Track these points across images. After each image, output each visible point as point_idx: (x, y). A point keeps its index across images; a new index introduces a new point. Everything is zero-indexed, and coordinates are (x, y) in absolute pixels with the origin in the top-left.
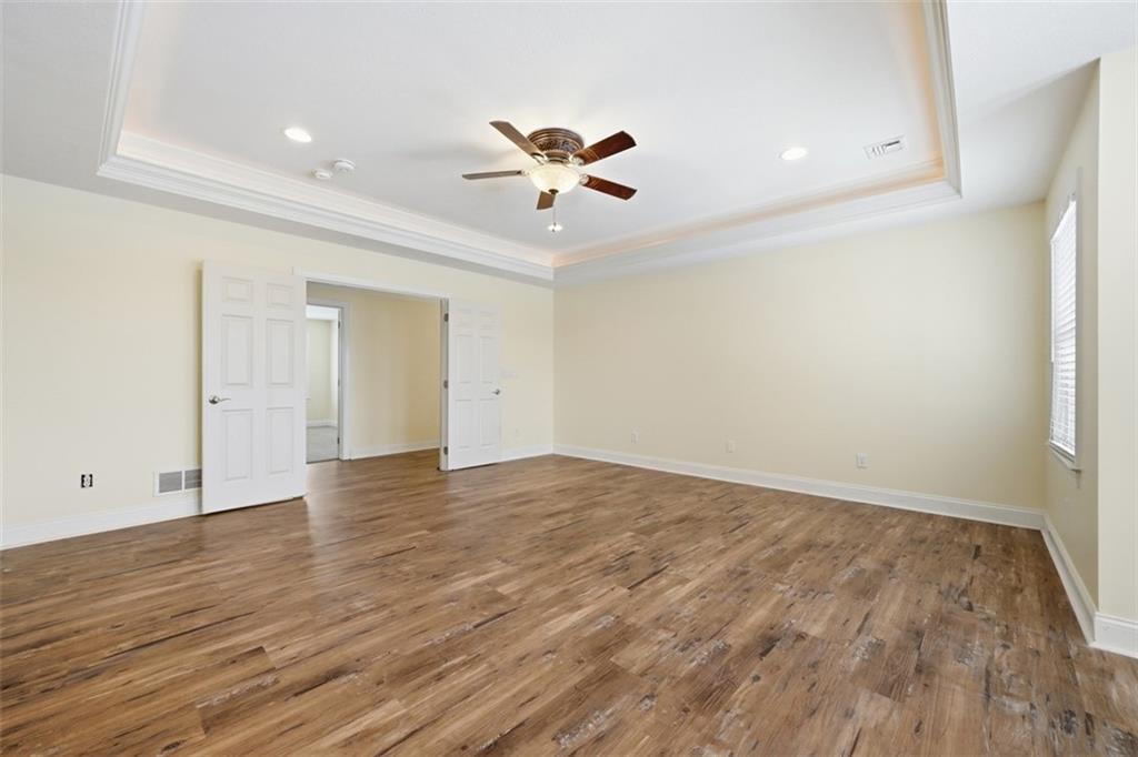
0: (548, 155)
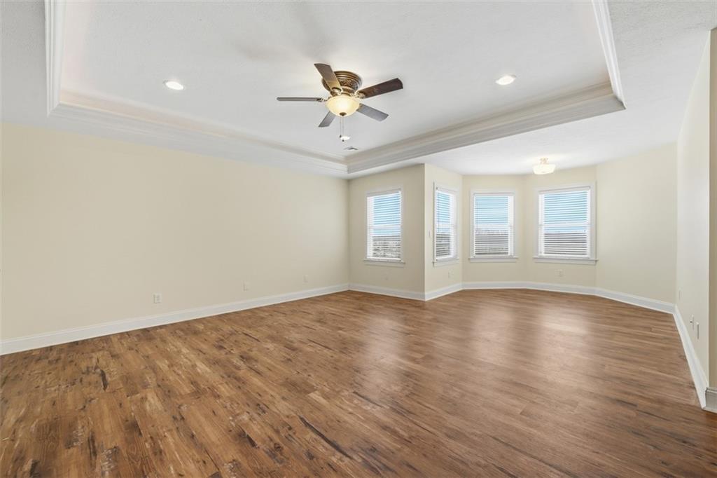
0: (344, 90)
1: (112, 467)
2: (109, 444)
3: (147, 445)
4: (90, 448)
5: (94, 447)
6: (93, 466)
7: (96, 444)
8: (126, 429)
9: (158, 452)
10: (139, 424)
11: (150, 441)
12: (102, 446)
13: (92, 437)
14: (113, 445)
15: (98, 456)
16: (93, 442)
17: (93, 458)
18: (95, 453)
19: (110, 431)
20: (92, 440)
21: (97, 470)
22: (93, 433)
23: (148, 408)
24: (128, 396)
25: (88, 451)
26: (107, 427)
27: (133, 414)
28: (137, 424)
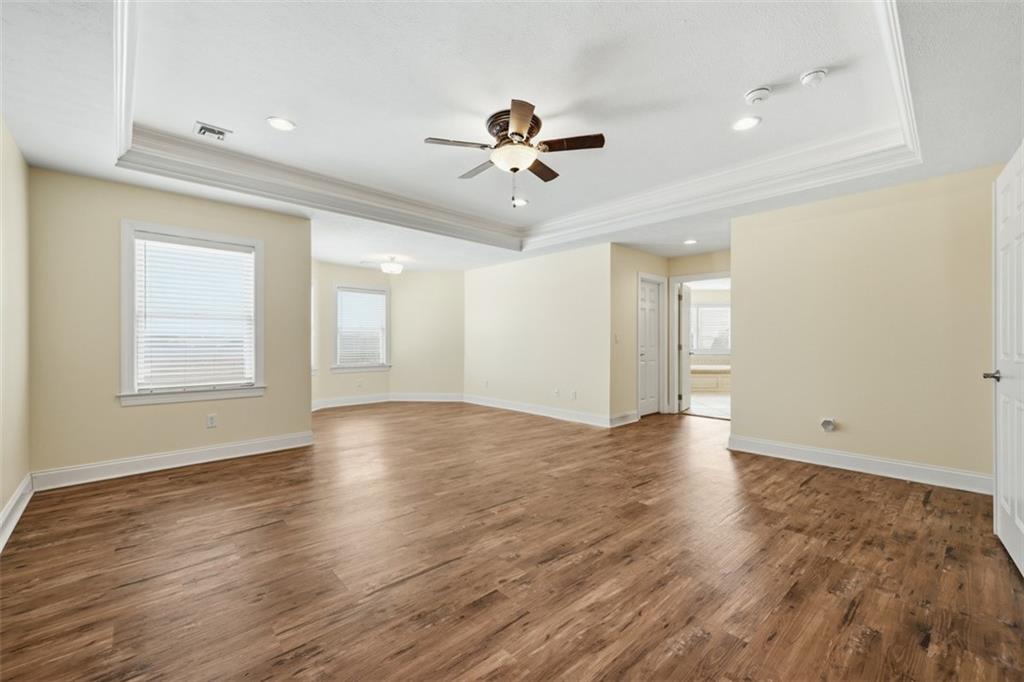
1: (846, 581)
2: (833, 601)
3: (803, 571)
4: (854, 613)
5: (850, 610)
6: (863, 594)
7: (845, 611)
8: (803, 600)
9: (801, 562)
10: (785, 593)
11: (796, 573)
12: (840, 604)
13: (844, 623)
14: (830, 596)
15: (852, 598)
16: (846, 616)
17: (857, 601)
18: (853, 603)
19: (821, 612)
20: (847, 619)
21: (860, 589)
22: (839, 627)
23: (753, 601)
24: (745, 645)
25: (858, 611)
26: (818, 620)
27: (776, 609)
28: (788, 594)
